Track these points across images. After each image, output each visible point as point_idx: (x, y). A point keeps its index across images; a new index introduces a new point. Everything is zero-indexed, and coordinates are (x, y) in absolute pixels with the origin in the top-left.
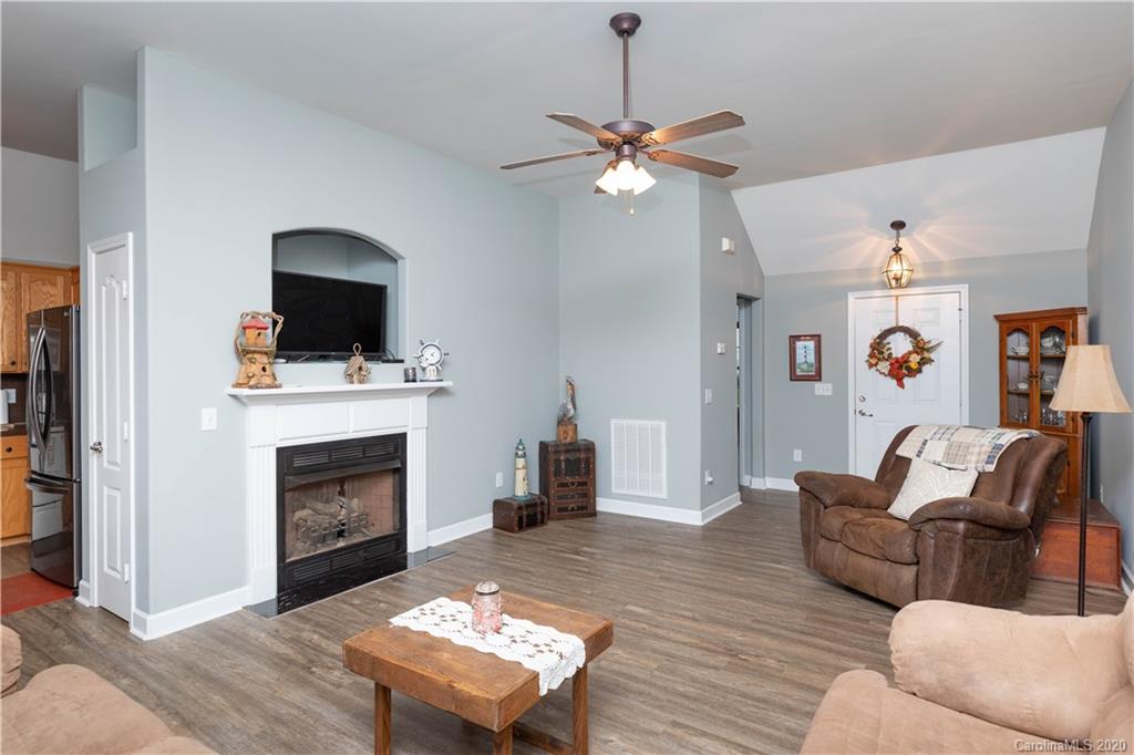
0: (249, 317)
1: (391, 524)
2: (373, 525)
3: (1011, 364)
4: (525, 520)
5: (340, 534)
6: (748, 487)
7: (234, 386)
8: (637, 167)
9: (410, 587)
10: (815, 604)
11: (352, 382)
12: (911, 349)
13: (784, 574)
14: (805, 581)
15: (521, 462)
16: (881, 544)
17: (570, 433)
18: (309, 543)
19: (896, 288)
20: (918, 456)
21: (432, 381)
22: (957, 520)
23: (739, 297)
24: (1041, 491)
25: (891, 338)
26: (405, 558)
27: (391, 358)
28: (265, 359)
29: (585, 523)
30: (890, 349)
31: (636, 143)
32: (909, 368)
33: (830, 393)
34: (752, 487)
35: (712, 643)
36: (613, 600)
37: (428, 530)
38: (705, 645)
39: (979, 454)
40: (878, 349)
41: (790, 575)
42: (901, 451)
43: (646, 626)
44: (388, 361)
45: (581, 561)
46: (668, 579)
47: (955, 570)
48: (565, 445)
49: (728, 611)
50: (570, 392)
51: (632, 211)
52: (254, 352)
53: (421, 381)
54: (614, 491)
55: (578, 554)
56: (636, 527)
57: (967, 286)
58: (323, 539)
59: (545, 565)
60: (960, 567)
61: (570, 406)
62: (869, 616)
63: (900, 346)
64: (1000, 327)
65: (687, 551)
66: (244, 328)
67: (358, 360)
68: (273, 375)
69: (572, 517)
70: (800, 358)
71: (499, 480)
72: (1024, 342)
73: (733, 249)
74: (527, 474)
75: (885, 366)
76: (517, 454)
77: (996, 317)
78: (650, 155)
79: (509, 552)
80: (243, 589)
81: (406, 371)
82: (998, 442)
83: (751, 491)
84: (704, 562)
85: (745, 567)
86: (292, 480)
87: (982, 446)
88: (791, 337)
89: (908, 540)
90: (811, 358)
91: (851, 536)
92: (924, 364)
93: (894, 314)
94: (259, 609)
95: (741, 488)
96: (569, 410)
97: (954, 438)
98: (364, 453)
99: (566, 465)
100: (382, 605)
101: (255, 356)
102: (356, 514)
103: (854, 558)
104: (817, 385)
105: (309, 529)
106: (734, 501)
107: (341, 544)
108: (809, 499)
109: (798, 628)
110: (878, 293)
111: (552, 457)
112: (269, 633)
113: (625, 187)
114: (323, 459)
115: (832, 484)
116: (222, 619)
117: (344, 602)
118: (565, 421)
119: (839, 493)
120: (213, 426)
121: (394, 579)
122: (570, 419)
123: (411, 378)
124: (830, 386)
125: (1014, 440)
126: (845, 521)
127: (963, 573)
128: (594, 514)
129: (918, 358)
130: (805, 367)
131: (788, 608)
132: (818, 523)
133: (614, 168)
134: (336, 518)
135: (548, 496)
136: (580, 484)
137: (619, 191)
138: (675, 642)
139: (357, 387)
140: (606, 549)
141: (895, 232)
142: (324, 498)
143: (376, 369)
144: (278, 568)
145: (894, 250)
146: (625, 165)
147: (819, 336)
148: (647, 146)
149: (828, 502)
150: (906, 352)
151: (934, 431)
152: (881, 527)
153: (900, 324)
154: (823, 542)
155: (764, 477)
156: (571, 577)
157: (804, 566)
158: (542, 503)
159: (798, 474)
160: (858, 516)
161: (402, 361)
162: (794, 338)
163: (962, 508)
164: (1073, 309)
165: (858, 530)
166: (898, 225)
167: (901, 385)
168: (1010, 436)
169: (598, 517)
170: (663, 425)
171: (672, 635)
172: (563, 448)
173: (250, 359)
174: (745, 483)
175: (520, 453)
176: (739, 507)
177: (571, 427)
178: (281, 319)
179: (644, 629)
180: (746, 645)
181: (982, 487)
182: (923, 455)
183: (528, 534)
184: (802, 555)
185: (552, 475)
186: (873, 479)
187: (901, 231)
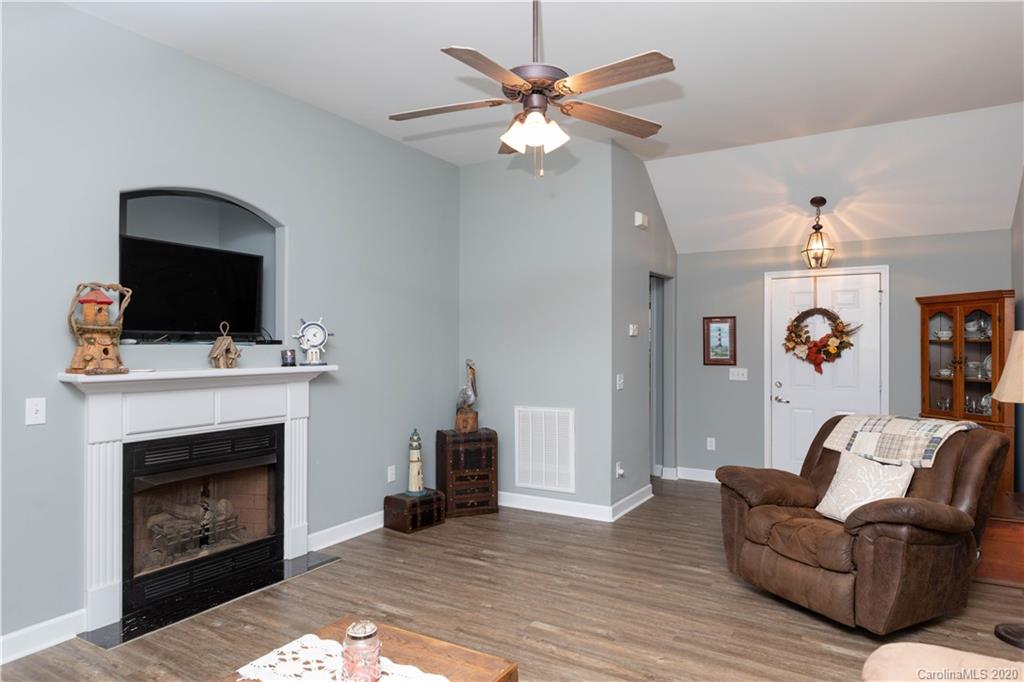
0: (88, 289)
1: (264, 528)
2: (244, 528)
3: (933, 349)
4: (419, 519)
5: (204, 541)
6: (658, 477)
7: (69, 371)
8: (548, 121)
9: (283, 603)
10: (743, 616)
11: (218, 367)
12: (829, 332)
13: (706, 580)
14: (728, 588)
15: (415, 455)
16: (813, 549)
17: (470, 421)
18: (165, 553)
19: (816, 268)
20: (848, 449)
21: (315, 365)
22: (901, 524)
23: (652, 276)
24: (983, 489)
25: (809, 321)
26: (281, 566)
27: (268, 338)
28: (107, 340)
29: (486, 520)
30: (807, 332)
31: (546, 92)
32: (828, 353)
33: (745, 378)
34: (663, 478)
35: (629, 669)
36: (517, 615)
37: (308, 533)
38: (622, 672)
39: (915, 447)
40: (795, 331)
41: (711, 581)
42: (828, 444)
43: (554, 648)
44: (263, 342)
45: (482, 567)
46: (577, 588)
47: (897, 580)
48: (465, 434)
49: (646, 626)
50: (471, 376)
51: (542, 172)
52: (93, 331)
53: (301, 365)
54: (518, 484)
55: (478, 558)
56: (540, 525)
57: (887, 267)
58: (183, 548)
59: (441, 572)
60: (904, 576)
61: (470, 393)
62: (799, 630)
63: (818, 329)
64: (923, 310)
65: (598, 553)
66: (82, 302)
67: (225, 341)
68: (118, 358)
69: (471, 514)
70: (714, 342)
71: (391, 474)
72: (947, 327)
73: (646, 224)
74: (422, 467)
75: (802, 351)
76: (411, 445)
77: (918, 299)
78: (562, 107)
79: (401, 557)
80: (77, 613)
81: (284, 354)
82: (936, 435)
83: (663, 482)
84: (615, 566)
85: (662, 571)
86: (143, 481)
87: (918, 439)
88: (704, 318)
89: (844, 545)
90: (726, 342)
91: (778, 538)
92: (844, 348)
93: (812, 295)
94: (98, 637)
95: (654, 479)
96: (469, 397)
97: (887, 430)
98: (233, 448)
99: (465, 457)
100: (247, 627)
101: (95, 336)
102: (223, 518)
103: (783, 564)
104: (732, 370)
105: (165, 536)
106: (645, 494)
107: (204, 553)
108: (732, 496)
109: (724, 646)
110: (796, 273)
111: (450, 448)
112: (105, 669)
113: (535, 143)
114: (182, 455)
115: (758, 481)
116: (45, 652)
117: (202, 624)
118: (465, 408)
119: (765, 490)
120: (41, 419)
121: (266, 594)
122: (470, 406)
123: (289, 360)
124: (745, 371)
125: (952, 432)
126: (773, 522)
127: (905, 584)
128: (495, 509)
129: (837, 342)
130: (718, 350)
131: (710, 621)
132: (742, 524)
133: (522, 121)
134: (198, 522)
135: (445, 491)
136: (481, 477)
137: (527, 147)
138: (588, 668)
139: (223, 372)
140: (510, 551)
141: (815, 209)
142: (185, 501)
143: (248, 351)
144: (125, 585)
145: (814, 227)
146: (535, 117)
147: (734, 318)
148: (559, 96)
149: (754, 500)
150: (824, 335)
151: (864, 421)
152: (813, 529)
153: (819, 307)
154: (748, 545)
155: (675, 467)
156: (470, 587)
157: (726, 569)
158: (439, 499)
159: (720, 469)
160: (786, 516)
161: (280, 342)
162: (708, 321)
163: (905, 510)
164: (1000, 292)
165: (787, 532)
166: (819, 202)
167: (819, 370)
168: (947, 429)
169: (500, 512)
170: (571, 412)
171: (584, 659)
172: (462, 438)
173: (87, 340)
174: (657, 473)
175: (415, 444)
176: (652, 499)
177: (471, 415)
178: (129, 293)
179: (552, 652)
180: (668, 670)
181: (918, 485)
182: (853, 449)
183: (422, 534)
184: (723, 556)
185: (449, 468)
186: (798, 474)
187: (821, 208)
